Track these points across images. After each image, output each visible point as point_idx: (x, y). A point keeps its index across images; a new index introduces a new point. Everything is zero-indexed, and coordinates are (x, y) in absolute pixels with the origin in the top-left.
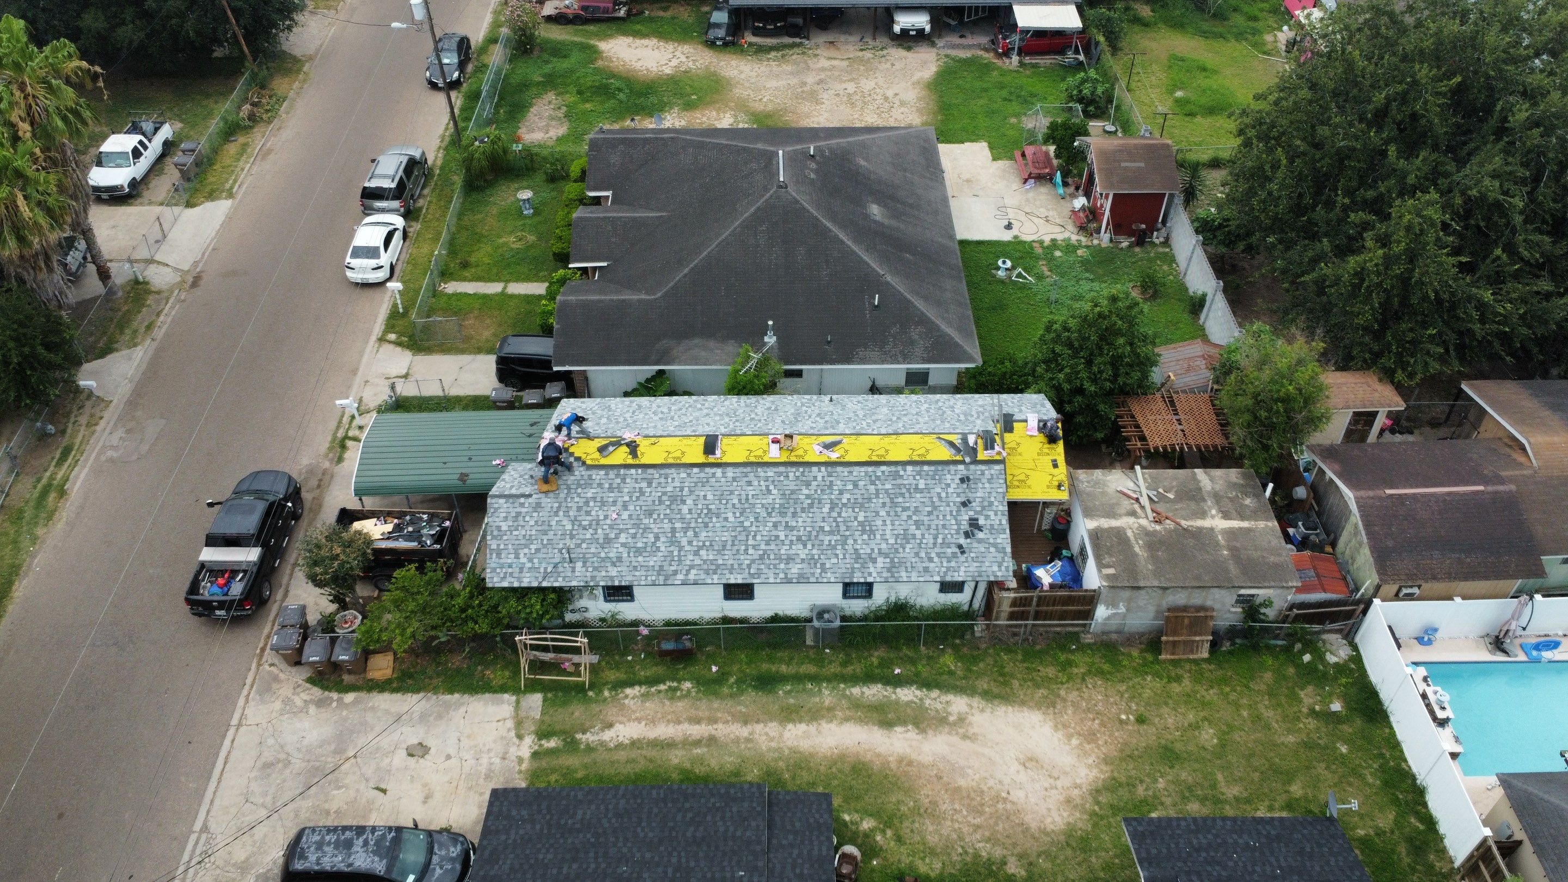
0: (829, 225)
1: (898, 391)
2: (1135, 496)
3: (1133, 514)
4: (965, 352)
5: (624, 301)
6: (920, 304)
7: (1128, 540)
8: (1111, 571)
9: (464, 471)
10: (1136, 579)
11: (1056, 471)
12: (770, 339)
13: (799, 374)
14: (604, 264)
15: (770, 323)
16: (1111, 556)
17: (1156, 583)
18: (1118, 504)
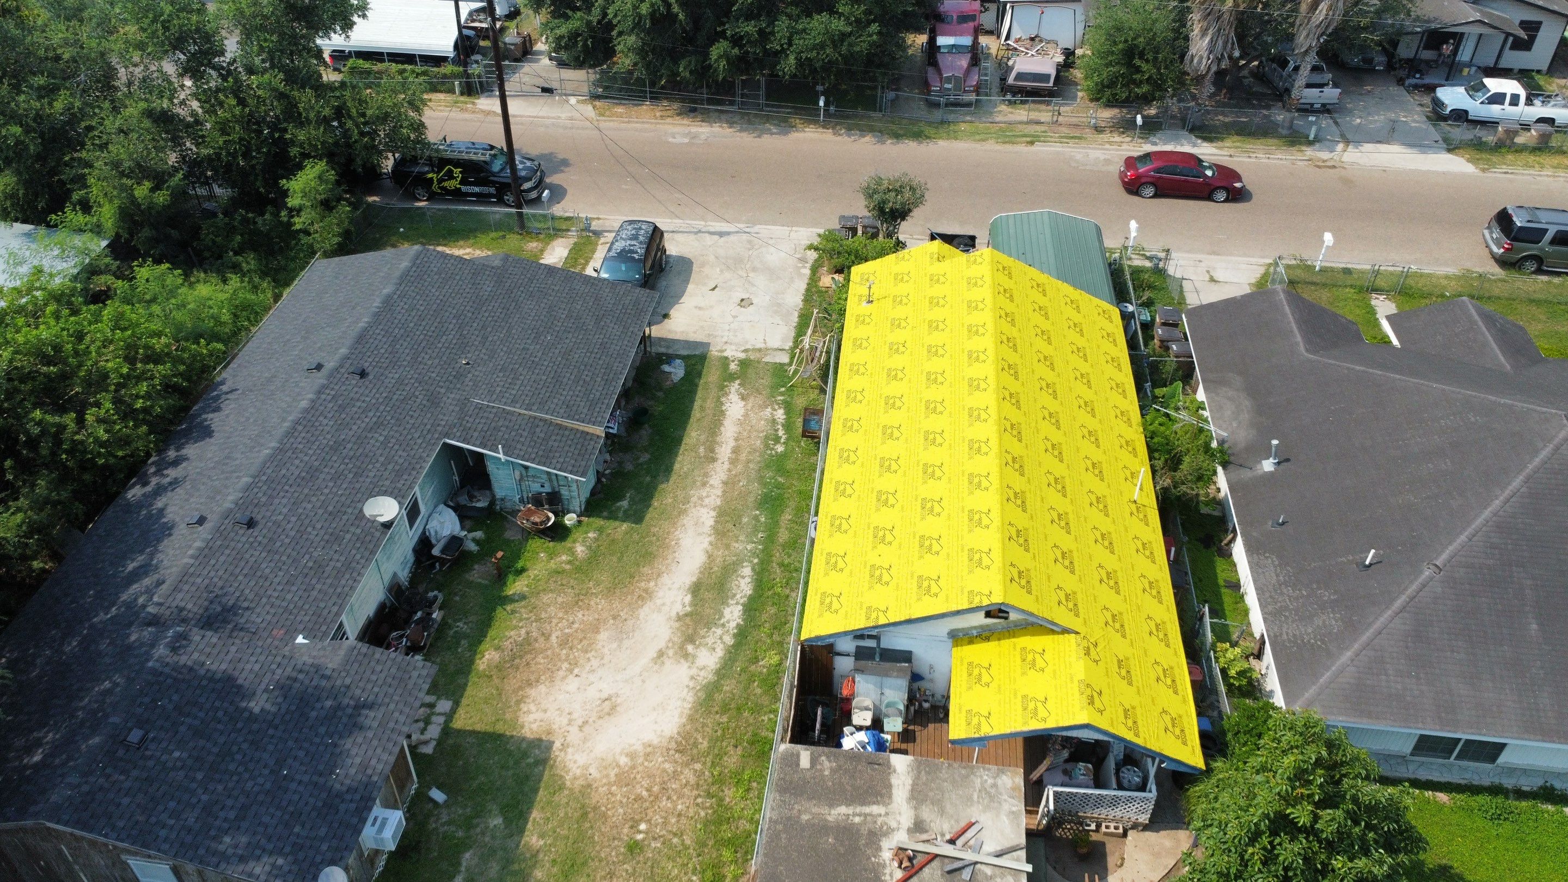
3: (918, 827)
4: (1300, 692)
8: (805, 764)
12: (1267, 466)
15: (1275, 442)
16: (834, 771)
18: (942, 812)
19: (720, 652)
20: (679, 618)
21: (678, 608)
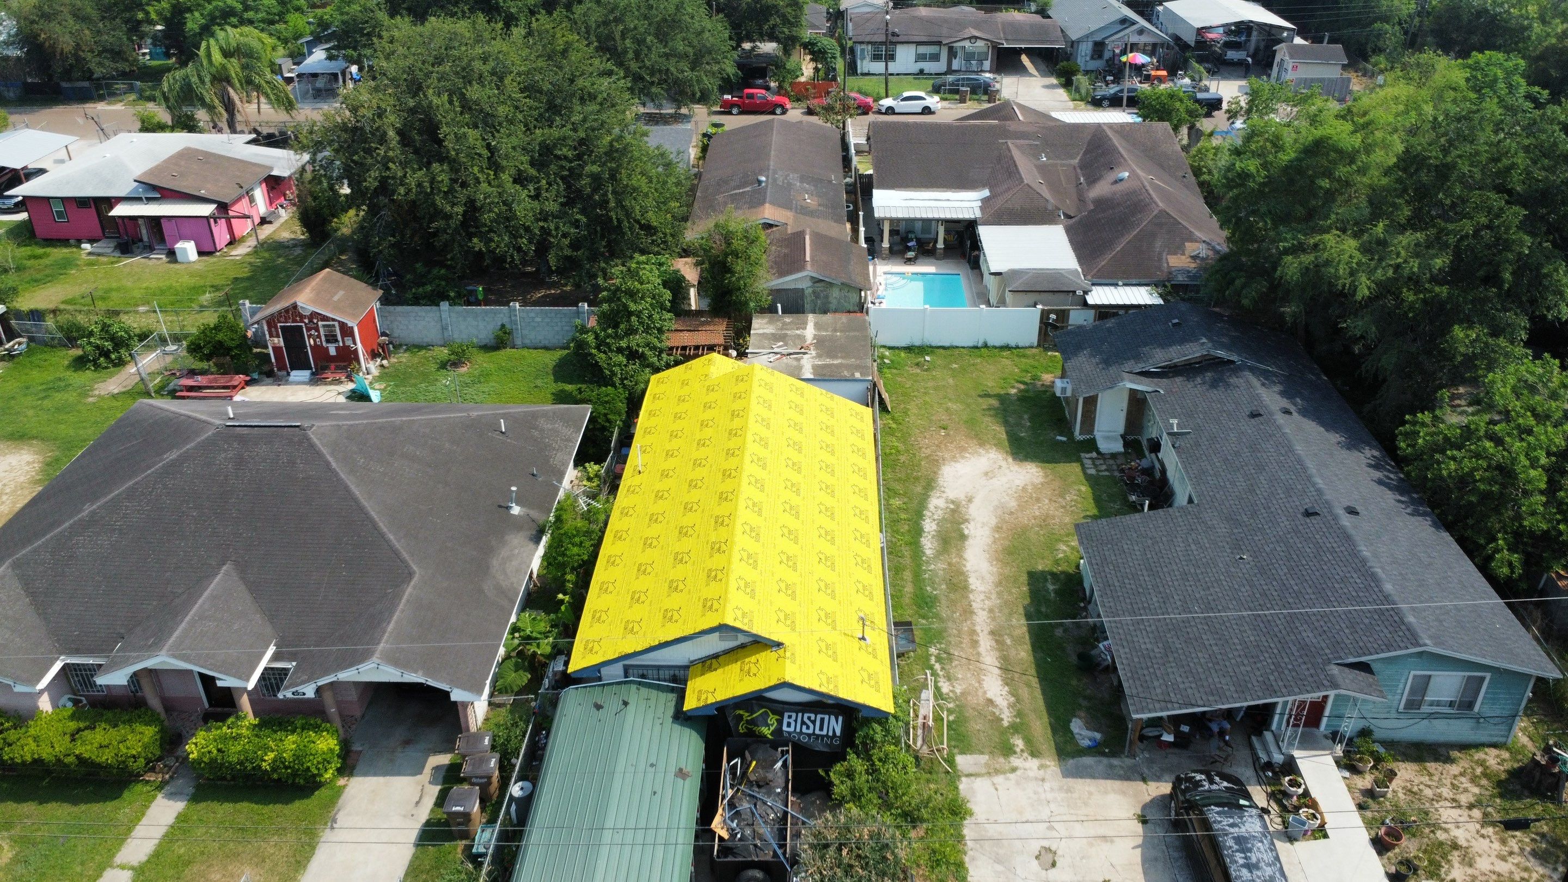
0: (381, 420)
6: (511, 410)
9: (672, 769)
12: (516, 511)
16: (842, 372)
19: (931, 506)
20: (967, 521)
21: (971, 526)
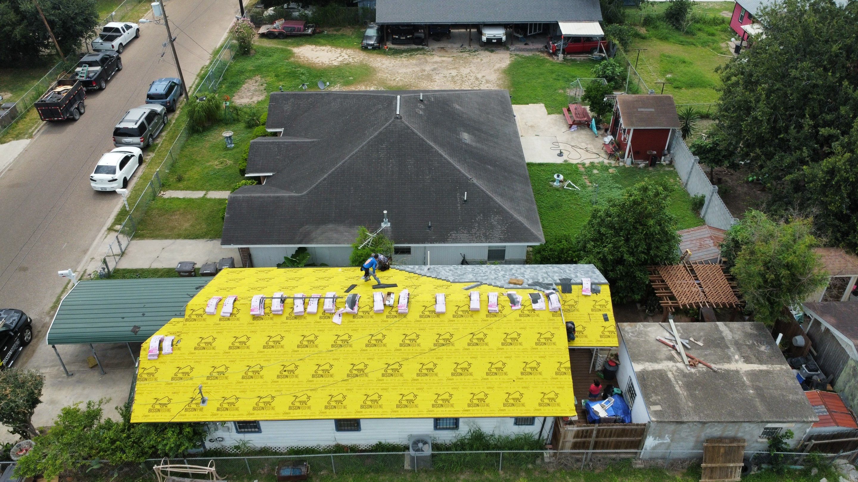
0: (432, 144)
1: (482, 263)
2: (672, 344)
3: (671, 358)
4: (532, 234)
5: (278, 197)
6: (498, 200)
7: (670, 380)
8: (658, 408)
9: (137, 324)
10: (679, 415)
11: (606, 324)
12: (385, 225)
13: (407, 251)
14: (271, 174)
15: (385, 212)
16: (657, 395)
17: (697, 419)
18: (659, 351)
